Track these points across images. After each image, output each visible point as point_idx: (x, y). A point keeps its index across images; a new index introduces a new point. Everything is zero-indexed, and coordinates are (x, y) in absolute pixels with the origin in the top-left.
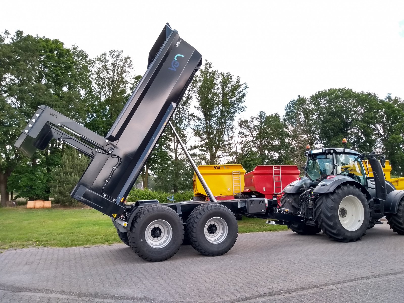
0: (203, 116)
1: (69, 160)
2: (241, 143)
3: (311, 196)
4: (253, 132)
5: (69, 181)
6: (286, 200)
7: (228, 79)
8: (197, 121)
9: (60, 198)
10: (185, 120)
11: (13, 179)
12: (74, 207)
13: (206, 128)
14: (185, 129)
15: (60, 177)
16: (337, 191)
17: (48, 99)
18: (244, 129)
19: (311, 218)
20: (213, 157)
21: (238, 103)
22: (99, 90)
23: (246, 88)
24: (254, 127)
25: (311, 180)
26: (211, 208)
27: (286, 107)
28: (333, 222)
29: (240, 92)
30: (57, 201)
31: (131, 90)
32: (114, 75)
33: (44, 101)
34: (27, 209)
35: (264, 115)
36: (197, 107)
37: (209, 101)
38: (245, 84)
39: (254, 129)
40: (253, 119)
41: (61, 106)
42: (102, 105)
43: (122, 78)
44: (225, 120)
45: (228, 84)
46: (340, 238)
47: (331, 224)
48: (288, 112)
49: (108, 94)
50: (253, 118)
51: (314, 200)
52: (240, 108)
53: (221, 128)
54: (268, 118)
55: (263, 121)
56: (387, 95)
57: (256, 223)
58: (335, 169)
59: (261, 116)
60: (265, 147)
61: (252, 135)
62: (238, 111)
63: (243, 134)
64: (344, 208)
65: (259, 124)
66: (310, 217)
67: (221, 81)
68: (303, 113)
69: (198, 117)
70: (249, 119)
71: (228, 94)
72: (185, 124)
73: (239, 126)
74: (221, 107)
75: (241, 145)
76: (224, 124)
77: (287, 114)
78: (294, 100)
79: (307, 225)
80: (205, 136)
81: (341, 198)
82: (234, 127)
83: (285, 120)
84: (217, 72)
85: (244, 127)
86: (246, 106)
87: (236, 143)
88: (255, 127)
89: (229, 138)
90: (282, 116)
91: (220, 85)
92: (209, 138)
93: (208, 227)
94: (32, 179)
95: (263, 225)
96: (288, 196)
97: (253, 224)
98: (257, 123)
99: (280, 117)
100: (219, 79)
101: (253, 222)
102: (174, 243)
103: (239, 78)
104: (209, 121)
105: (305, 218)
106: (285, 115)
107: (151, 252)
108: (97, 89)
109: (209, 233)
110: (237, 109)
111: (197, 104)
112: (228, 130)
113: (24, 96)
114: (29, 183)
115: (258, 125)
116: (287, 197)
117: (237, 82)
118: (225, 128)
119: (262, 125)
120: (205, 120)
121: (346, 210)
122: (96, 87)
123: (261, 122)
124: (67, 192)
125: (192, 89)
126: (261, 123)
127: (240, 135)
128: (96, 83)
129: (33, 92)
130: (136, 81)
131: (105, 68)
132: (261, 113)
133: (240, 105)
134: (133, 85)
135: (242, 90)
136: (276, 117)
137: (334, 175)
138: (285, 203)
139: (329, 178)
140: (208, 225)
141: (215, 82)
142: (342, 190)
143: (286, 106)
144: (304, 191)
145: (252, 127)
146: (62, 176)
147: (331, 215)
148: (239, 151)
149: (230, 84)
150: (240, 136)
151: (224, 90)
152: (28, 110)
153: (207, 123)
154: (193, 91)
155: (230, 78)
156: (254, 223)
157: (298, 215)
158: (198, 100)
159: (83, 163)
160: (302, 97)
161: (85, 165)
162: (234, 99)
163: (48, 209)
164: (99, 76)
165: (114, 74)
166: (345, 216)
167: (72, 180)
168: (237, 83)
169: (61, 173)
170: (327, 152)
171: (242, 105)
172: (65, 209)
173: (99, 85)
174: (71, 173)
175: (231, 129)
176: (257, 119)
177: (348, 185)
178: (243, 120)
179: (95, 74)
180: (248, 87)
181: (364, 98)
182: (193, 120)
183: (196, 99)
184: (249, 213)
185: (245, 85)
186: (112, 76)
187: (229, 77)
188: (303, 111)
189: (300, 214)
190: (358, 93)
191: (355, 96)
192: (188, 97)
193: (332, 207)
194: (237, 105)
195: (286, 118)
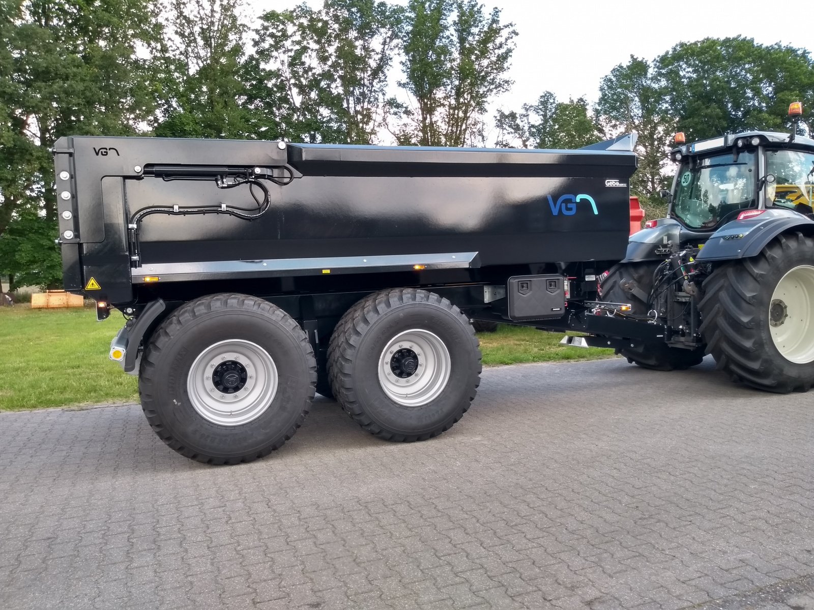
3: (688, 269)
4: (528, 139)
6: (615, 282)
7: (472, 14)
8: (404, 116)
11: (3, 247)
13: (424, 130)
14: (375, 134)
16: (769, 253)
18: (509, 133)
19: (682, 329)
21: (495, 71)
22: (183, 46)
23: (513, 35)
24: (530, 127)
25: (688, 227)
26: (398, 303)
27: (603, 83)
28: (752, 341)
29: (501, 46)
31: (254, 46)
32: (213, 11)
33: (45, 65)
34: (31, 309)
35: (551, 101)
36: (402, 82)
37: (428, 65)
38: (512, 25)
39: (529, 132)
40: (527, 110)
41: (87, 78)
42: (192, 84)
43: (234, 19)
44: (465, 113)
45: (473, 28)
46: (766, 382)
47: (748, 344)
48: (604, 95)
49: (202, 55)
50: (528, 107)
51: (697, 280)
52: (500, 85)
53: (457, 130)
54: (562, 108)
55: (549, 114)
57: (532, 339)
58: (761, 193)
59: (547, 102)
61: (526, 146)
62: (495, 91)
64: (781, 302)
65: (540, 122)
66: (681, 327)
67: (457, 19)
68: (640, 96)
69: (406, 107)
70: (519, 111)
71: (471, 51)
72: (375, 122)
73: (498, 126)
74: (457, 83)
76: (464, 120)
77: (603, 100)
78: (621, 67)
79: (670, 346)
81: (778, 273)
82: (484, 127)
83: (598, 113)
85: (508, 128)
86: (512, 79)
88: (534, 130)
90: (593, 104)
91: (455, 30)
93: (393, 358)
94: (42, 246)
95: (549, 344)
96: (622, 270)
97: (523, 340)
98: (536, 119)
99: (587, 107)
100: (451, 13)
101: (522, 338)
102: (283, 408)
103: (496, 12)
104: (431, 115)
105: (669, 328)
106: (597, 101)
107: (208, 436)
108: (179, 45)
109: (395, 374)
110: (492, 87)
111: (404, 78)
112: (473, 133)
115: (540, 125)
116: (618, 272)
117: (494, 21)
118: (465, 130)
119: (548, 125)
120: (420, 112)
121: (786, 307)
122: (178, 39)
123: (545, 116)
125: (391, 39)
126: (546, 121)
128: (176, 32)
130: (266, 24)
132: (546, 95)
133: (498, 77)
134: (259, 34)
135: (504, 41)
136: (580, 107)
137: (757, 208)
138: (612, 288)
139: (745, 218)
140: (391, 353)
141: (442, 22)
142: (783, 250)
143: (602, 80)
144: (667, 256)
145: (526, 128)
147: (750, 322)
149: (477, 26)
151: (462, 40)
153: (425, 119)
154: (392, 45)
155: (478, 12)
156: (527, 338)
157: (650, 322)
158: (404, 68)
160: (640, 59)
162: (485, 62)
163: (76, 309)
164: (181, 13)
165: (213, 7)
166: (782, 323)
168: (491, 24)
170: (740, 143)
171: (503, 76)
173: (182, 35)
175: (479, 131)
176: (536, 110)
177: (801, 235)
178: (507, 113)
179: (172, 10)
180: (517, 34)
181: (780, 57)
182: (395, 113)
183: (401, 67)
184: (514, 318)
185: (511, 29)
186: (208, 12)
187: (476, 9)
188: (639, 93)
189: (654, 317)
191: (759, 53)
192: (381, 60)
193: (753, 297)
194: (492, 77)
195: (600, 108)
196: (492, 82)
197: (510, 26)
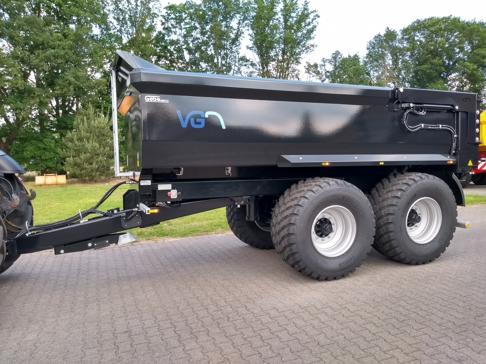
0: (259, 58)
1: (83, 122)
4: (325, 80)
5: (87, 149)
7: (292, 5)
8: (250, 67)
9: (77, 171)
10: (235, 65)
11: (16, 148)
12: (96, 182)
15: (75, 144)
17: (47, 37)
18: (313, 76)
21: (306, 39)
22: (119, 27)
23: (316, 17)
24: (326, 73)
27: (368, 45)
29: (309, 24)
30: (74, 175)
31: (162, 25)
32: (137, 5)
33: (42, 40)
34: (36, 185)
35: (339, 56)
36: (249, 46)
37: (266, 36)
38: (316, 11)
39: (326, 75)
40: (324, 62)
41: (66, 47)
43: (149, 9)
44: (288, 64)
45: (293, 13)
48: (370, 52)
49: (131, 32)
50: (325, 60)
52: (308, 48)
53: (283, 75)
54: (344, 60)
55: (338, 64)
62: (305, 51)
65: (332, 69)
67: (282, 8)
68: (391, 53)
69: (252, 62)
70: (319, 62)
71: (291, 27)
72: (234, 70)
73: (306, 72)
74: (283, 46)
76: (287, 69)
77: (369, 55)
78: (380, 35)
82: (299, 73)
83: (366, 63)
85: (312, 73)
86: (316, 44)
88: (328, 74)
90: (363, 58)
91: (282, 15)
94: (40, 147)
98: (330, 67)
99: (360, 60)
100: (279, 4)
103: (306, 4)
104: (267, 66)
106: (366, 56)
108: (116, 26)
110: (304, 49)
111: (251, 44)
112: (292, 76)
113: (13, 33)
114: (36, 153)
115: (332, 71)
117: (304, 8)
118: (288, 75)
119: (337, 71)
120: (260, 64)
122: (115, 22)
123: (335, 65)
124: (85, 164)
125: (243, 21)
126: (336, 67)
128: (114, 18)
129: (25, 28)
130: (169, 12)
132: (336, 53)
133: (307, 43)
134: (164, 18)
135: (311, 21)
136: (356, 58)
141: (274, 10)
143: (368, 43)
145: (324, 73)
146: (77, 142)
149: (295, 12)
151: (286, 21)
152: (21, 54)
153: (263, 69)
154: (244, 24)
155: (295, 4)
158: (251, 38)
159: (102, 125)
160: (392, 30)
161: (105, 127)
162: (299, 34)
163: (62, 185)
164: (118, 6)
165: (137, 3)
167: (89, 147)
168: (304, 11)
169: (75, 139)
171: (310, 42)
172: (84, 185)
173: (118, 19)
174: (88, 139)
175: (296, 75)
176: (330, 62)
178: (312, 64)
179: (112, 5)
180: (319, 17)
182: (245, 65)
183: (249, 37)
185: (315, 14)
186: (134, 6)
187: (294, 2)
188: (391, 51)
190: (467, 23)
191: (463, 26)
192: (237, 34)
194: (303, 43)
195: (367, 60)
196: (304, 46)
197: (315, 12)
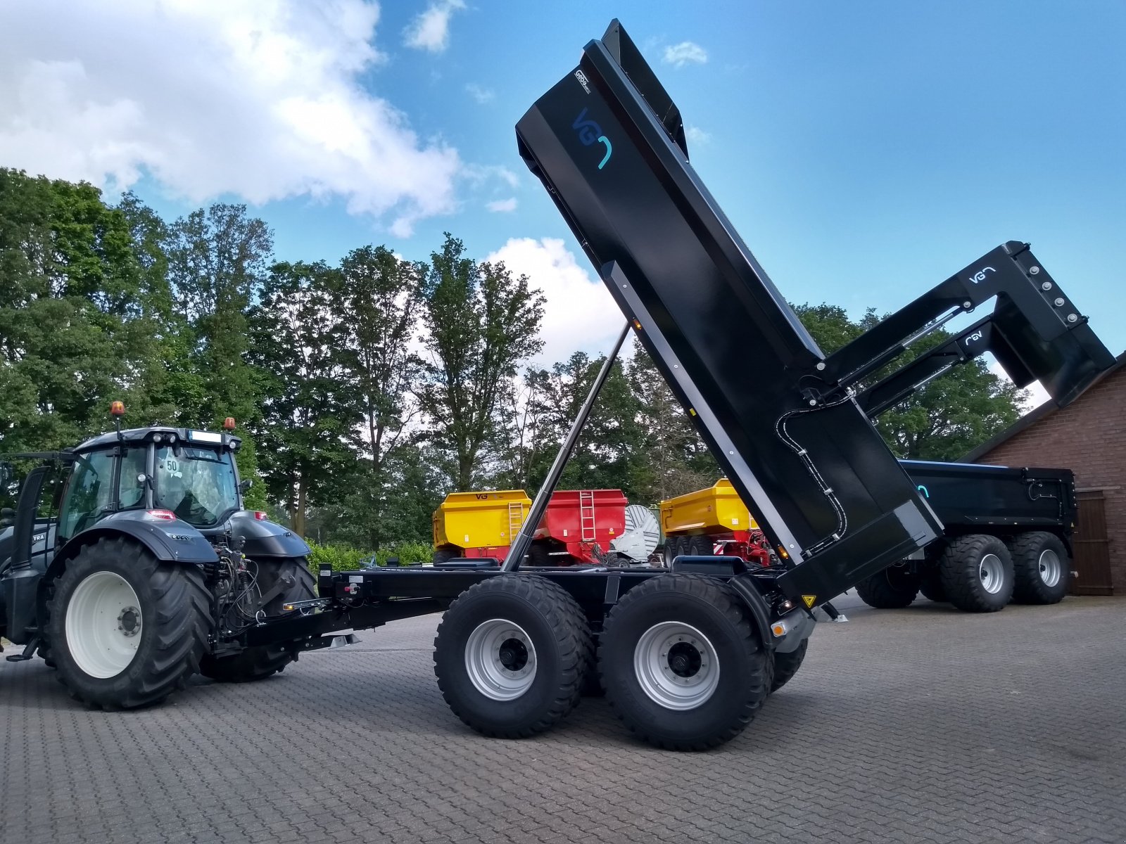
0: (442, 362)
2: (532, 426)
4: (561, 400)
7: (499, 278)
8: (427, 374)
10: (400, 375)
13: (450, 391)
14: (399, 397)
18: (540, 393)
20: (468, 461)
21: (524, 333)
23: (541, 301)
24: (562, 387)
29: (529, 311)
35: (583, 361)
36: (426, 338)
38: (540, 292)
39: (562, 392)
40: (559, 370)
43: (242, 270)
44: (494, 374)
45: (501, 292)
50: (559, 366)
52: (530, 346)
53: (486, 392)
55: (581, 375)
56: (866, 313)
59: (579, 362)
60: (589, 437)
61: (559, 407)
62: (524, 353)
63: (537, 406)
65: (572, 382)
69: (430, 365)
70: (551, 370)
72: (398, 383)
73: (528, 385)
74: (484, 344)
75: (532, 431)
76: (493, 382)
77: (639, 357)
80: (447, 410)
82: (515, 389)
83: (634, 370)
84: (472, 265)
85: (539, 388)
86: (543, 339)
87: (521, 426)
88: (565, 389)
89: (505, 417)
90: (629, 361)
91: (483, 292)
92: (457, 415)
98: (567, 379)
99: (623, 364)
100: (479, 278)
103: (524, 278)
104: (457, 376)
106: (633, 358)
110: (521, 349)
111: (427, 333)
112: (502, 397)
117: (520, 287)
118: (495, 392)
119: (582, 385)
120: (446, 372)
123: (578, 376)
125: (416, 301)
126: (579, 379)
127: (530, 408)
131: (201, 247)
132: (577, 355)
133: (528, 339)
134: (267, 285)
135: (533, 307)
141: (469, 287)
145: (558, 388)
148: (530, 446)
149: (505, 290)
150: (531, 410)
151: (490, 304)
153: (451, 380)
155: (505, 276)
158: (427, 323)
168: (520, 289)
171: (535, 337)
175: (509, 394)
176: (568, 369)
178: (538, 372)
180: (545, 301)
182: (417, 371)
185: (539, 296)
187: (503, 273)
192: (404, 317)
194: (521, 339)
195: (636, 366)
196: (520, 344)
197: (538, 293)
